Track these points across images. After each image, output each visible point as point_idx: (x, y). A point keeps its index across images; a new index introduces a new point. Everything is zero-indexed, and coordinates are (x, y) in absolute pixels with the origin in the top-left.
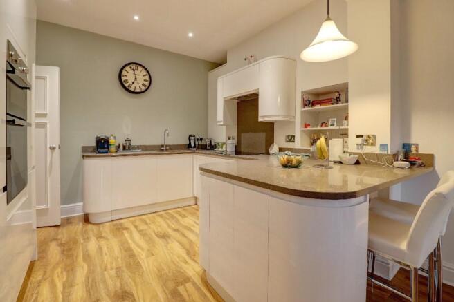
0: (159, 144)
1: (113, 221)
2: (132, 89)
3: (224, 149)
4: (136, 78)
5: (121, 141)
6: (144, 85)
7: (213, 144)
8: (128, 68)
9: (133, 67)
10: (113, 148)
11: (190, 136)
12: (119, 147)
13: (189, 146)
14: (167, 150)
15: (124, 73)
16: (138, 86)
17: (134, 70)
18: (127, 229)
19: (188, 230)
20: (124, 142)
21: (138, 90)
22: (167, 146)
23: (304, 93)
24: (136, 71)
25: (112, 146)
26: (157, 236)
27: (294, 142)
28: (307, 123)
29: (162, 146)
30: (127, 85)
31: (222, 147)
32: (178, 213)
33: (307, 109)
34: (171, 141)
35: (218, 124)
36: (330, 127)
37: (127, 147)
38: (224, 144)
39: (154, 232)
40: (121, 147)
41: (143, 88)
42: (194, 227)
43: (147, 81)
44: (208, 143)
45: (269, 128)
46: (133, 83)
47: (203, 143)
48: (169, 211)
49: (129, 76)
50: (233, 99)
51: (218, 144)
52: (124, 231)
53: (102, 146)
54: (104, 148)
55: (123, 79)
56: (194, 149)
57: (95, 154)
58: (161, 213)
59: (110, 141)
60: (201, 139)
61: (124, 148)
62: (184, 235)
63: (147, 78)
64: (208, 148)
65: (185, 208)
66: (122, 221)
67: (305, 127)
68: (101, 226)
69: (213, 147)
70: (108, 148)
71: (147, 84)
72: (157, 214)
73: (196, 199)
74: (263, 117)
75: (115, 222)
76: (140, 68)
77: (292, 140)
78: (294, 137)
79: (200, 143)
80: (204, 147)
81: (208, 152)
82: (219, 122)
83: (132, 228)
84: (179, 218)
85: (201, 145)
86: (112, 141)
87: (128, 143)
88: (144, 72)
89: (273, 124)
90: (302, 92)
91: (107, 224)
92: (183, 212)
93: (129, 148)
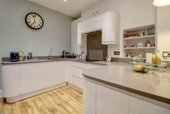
0: (48, 56)
1: (21, 100)
2: (33, 26)
3: (80, 58)
4: (35, 21)
5: (26, 54)
6: (39, 25)
7: (74, 55)
8: (30, 15)
9: (34, 15)
10: (21, 58)
11: (63, 52)
12: (25, 57)
13: (63, 57)
14: (51, 58)
15: (28, 17)
16: (36, 25)
17: (34, 17)
18: (30, 106)
19: (66, 104)
20: (28, 55)
21: (36, 27)
22: (51, 57)
23: (124, 31)
24: (35, 17)
25: (21, 57)
26: (48, 110)
27: (119, 55)
28: (126, 45)
29: (49, 57)
30: (30, 24)
31: (79, 57)
32: (59, 92)
33: (126, 38)
34: (54, 54)
35: (78, 46)
36: (139, 48)
37: (30, 57)
38: (80, 55)
39: (47, 107)
40: (26, 58)
41: (39, 27)
42: (69, 101)
43: (41, 23)
44: (72, 55)
45: (105, 48)
46: (33, 23)
47: (70, 55)
48: (54, 91)
49: (31, 19)
50: (86, 34)
51: (77, 55)
52: (28, 108)
53: (14, 57)
54: (15, 58)
55: (28, 21)
56: (65, 58)
57: (10, 62)
58: (50, 92)
59: (19, 54)
60: (68, 53)
61: (28, 58)
62: (65, 108)
63: (41, 21)
64: (72, 57)
65: (62, 88)
66: (27, 100)
67: (124, 48)
68: (14, 105)
69: (74, 57)
70: (18, 58)
71: (41, 24)
72: (47, 93)
73: (67, 83)
74: (104, 42)
75: (22, 101)
76: (37, 16)
77: (118, 54)
78: (119, 52)
79: (68, 55)
80: (70, 57)
81: (72, 59)
82: (78, 45)
83: (33, 105)
84: (60, 95)
85: (69, 56)
86: (21, 54)
87: (30, 56)
88: (40, 18)
89: (107, 45)
90: (124, 30)
91: (18, 103)
92: (61, 91)
93: (31, 58)
